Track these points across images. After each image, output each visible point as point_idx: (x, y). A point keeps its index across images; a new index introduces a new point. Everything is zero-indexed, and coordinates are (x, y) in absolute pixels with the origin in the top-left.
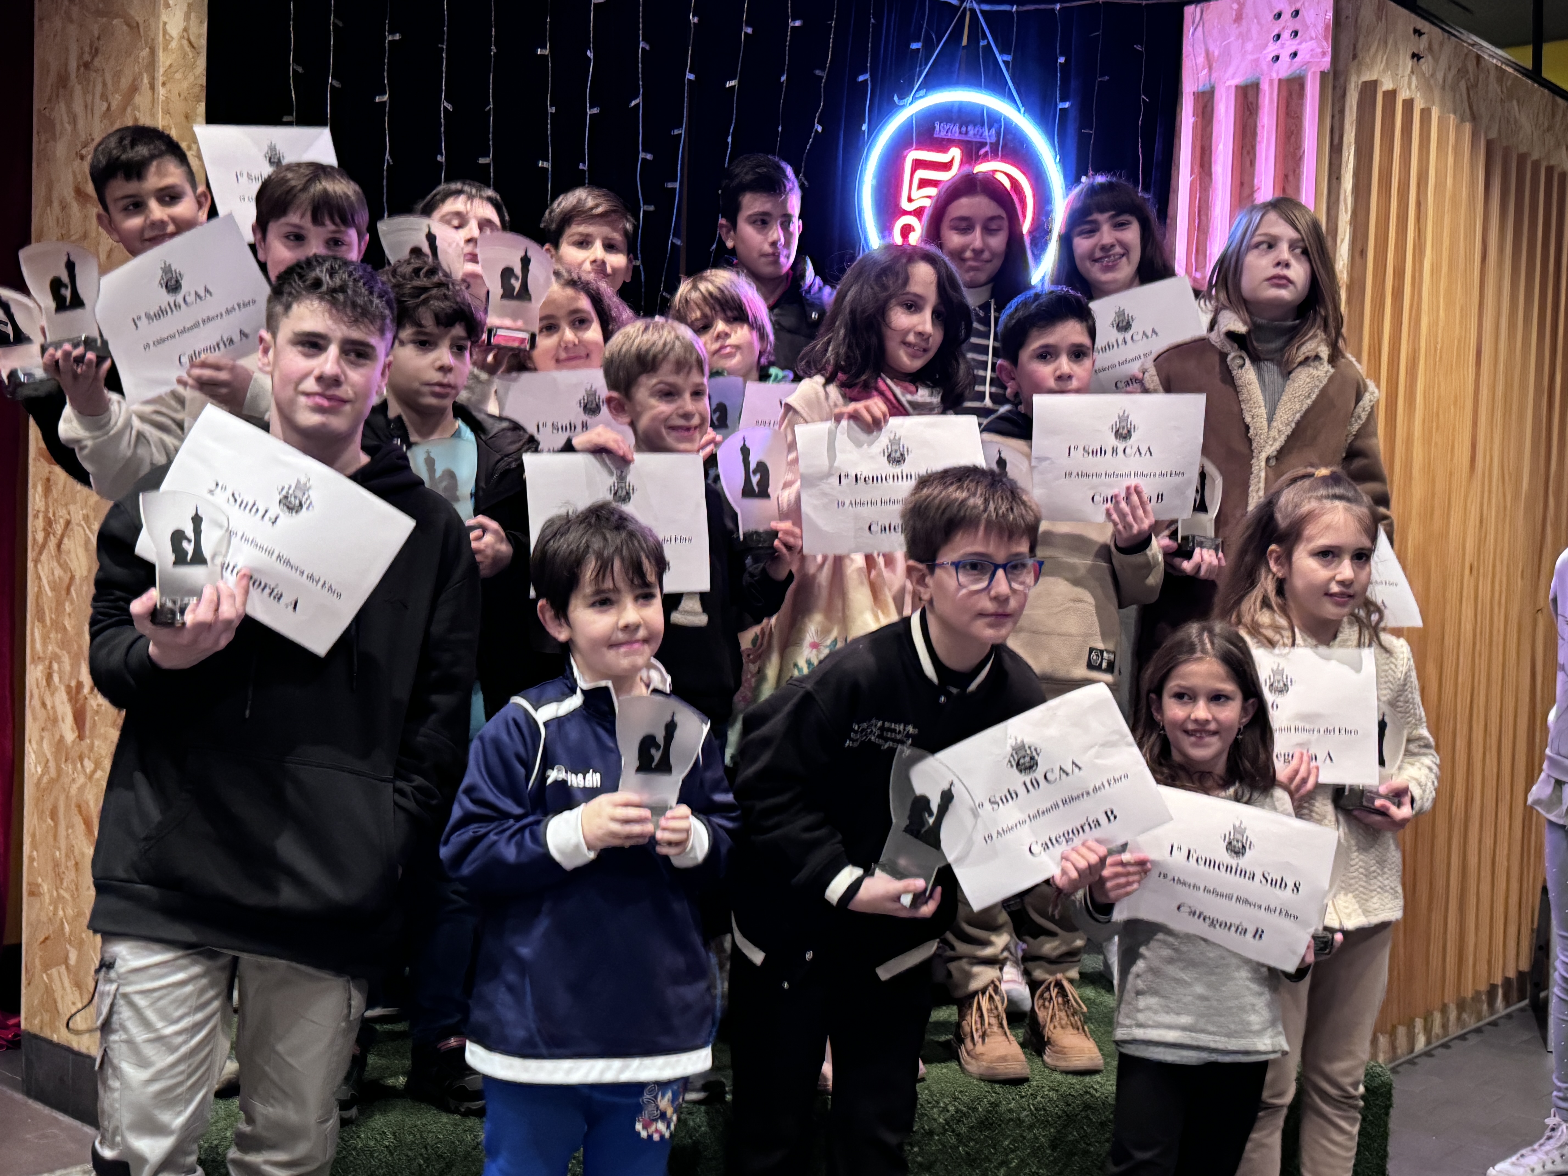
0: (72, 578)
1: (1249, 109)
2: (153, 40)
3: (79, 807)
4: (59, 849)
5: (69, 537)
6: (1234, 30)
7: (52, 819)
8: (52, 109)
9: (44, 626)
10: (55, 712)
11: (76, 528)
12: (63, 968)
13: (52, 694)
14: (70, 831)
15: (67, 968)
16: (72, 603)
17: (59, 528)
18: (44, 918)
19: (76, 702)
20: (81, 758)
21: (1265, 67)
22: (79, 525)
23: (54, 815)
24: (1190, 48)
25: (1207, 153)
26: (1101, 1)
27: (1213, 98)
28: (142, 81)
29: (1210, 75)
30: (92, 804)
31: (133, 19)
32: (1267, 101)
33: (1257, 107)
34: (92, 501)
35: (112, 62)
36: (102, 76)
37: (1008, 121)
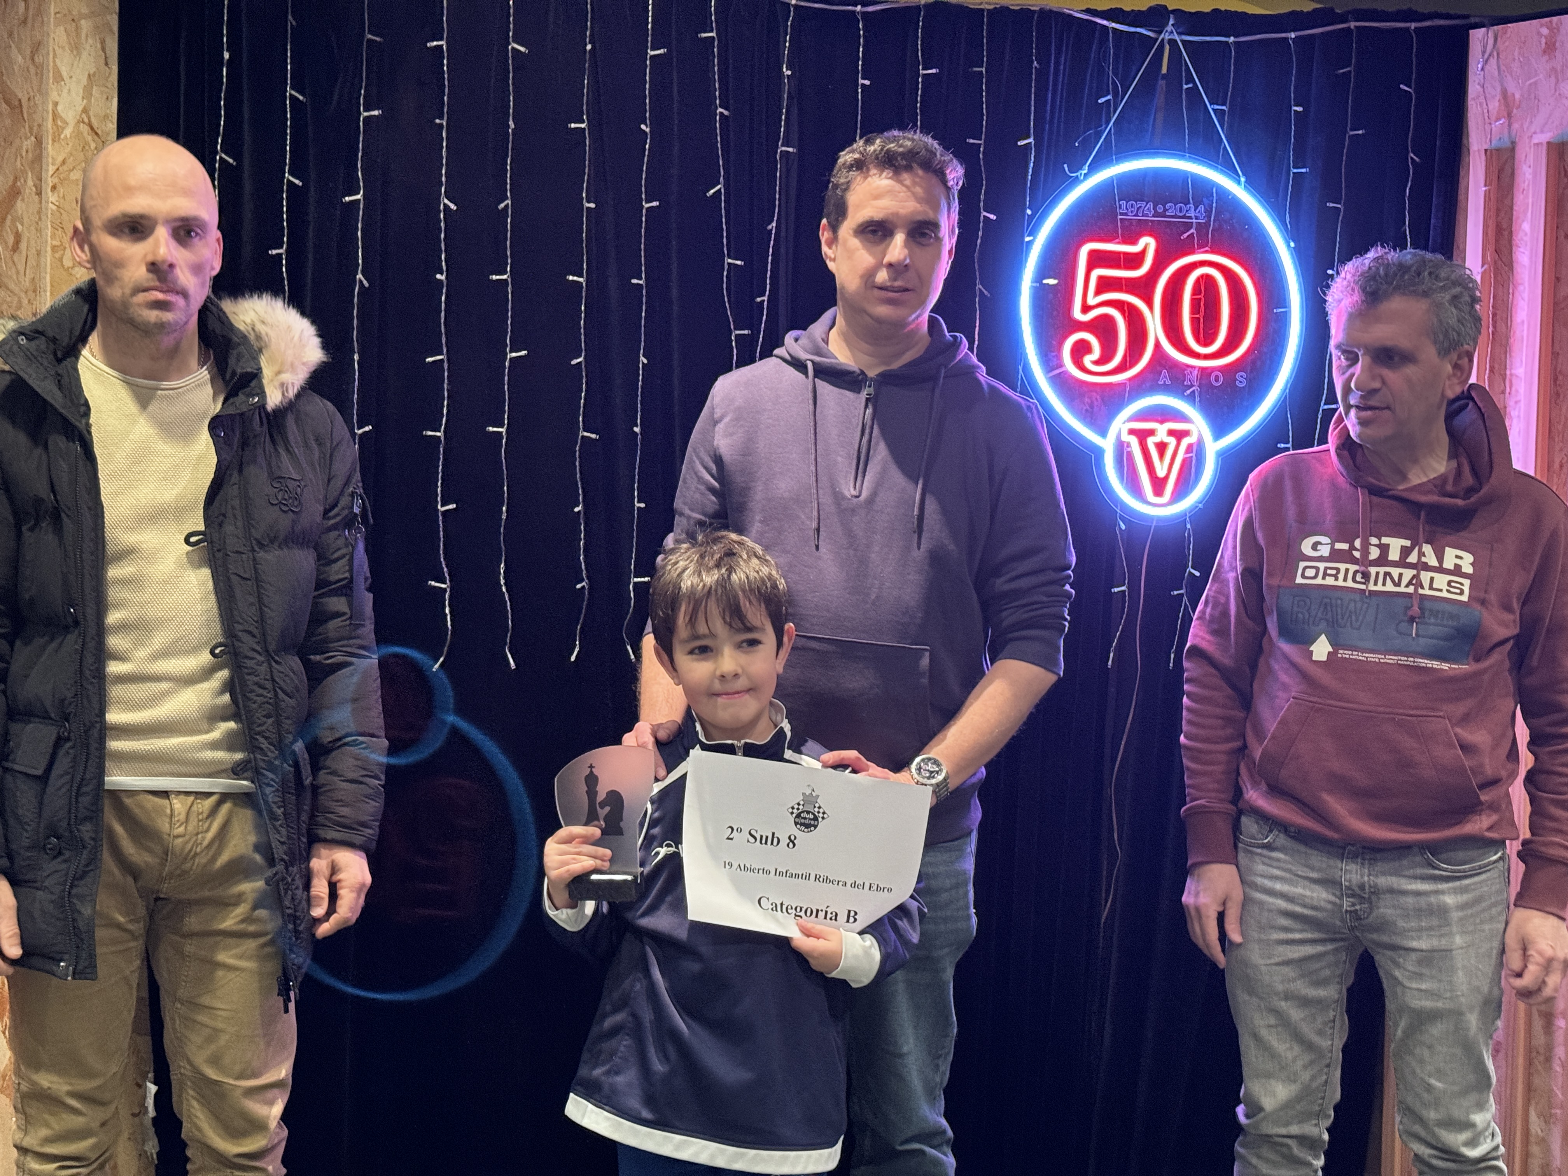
2: (39, 126)
6: (1542, 65)
24: (1478, 87)
25: (1506, 233)
26: (1353, 25)
27: (1513, 158)
28: (25, 181)
29: (1510, 125)
31: (15, 95)
37: (1223, 194)
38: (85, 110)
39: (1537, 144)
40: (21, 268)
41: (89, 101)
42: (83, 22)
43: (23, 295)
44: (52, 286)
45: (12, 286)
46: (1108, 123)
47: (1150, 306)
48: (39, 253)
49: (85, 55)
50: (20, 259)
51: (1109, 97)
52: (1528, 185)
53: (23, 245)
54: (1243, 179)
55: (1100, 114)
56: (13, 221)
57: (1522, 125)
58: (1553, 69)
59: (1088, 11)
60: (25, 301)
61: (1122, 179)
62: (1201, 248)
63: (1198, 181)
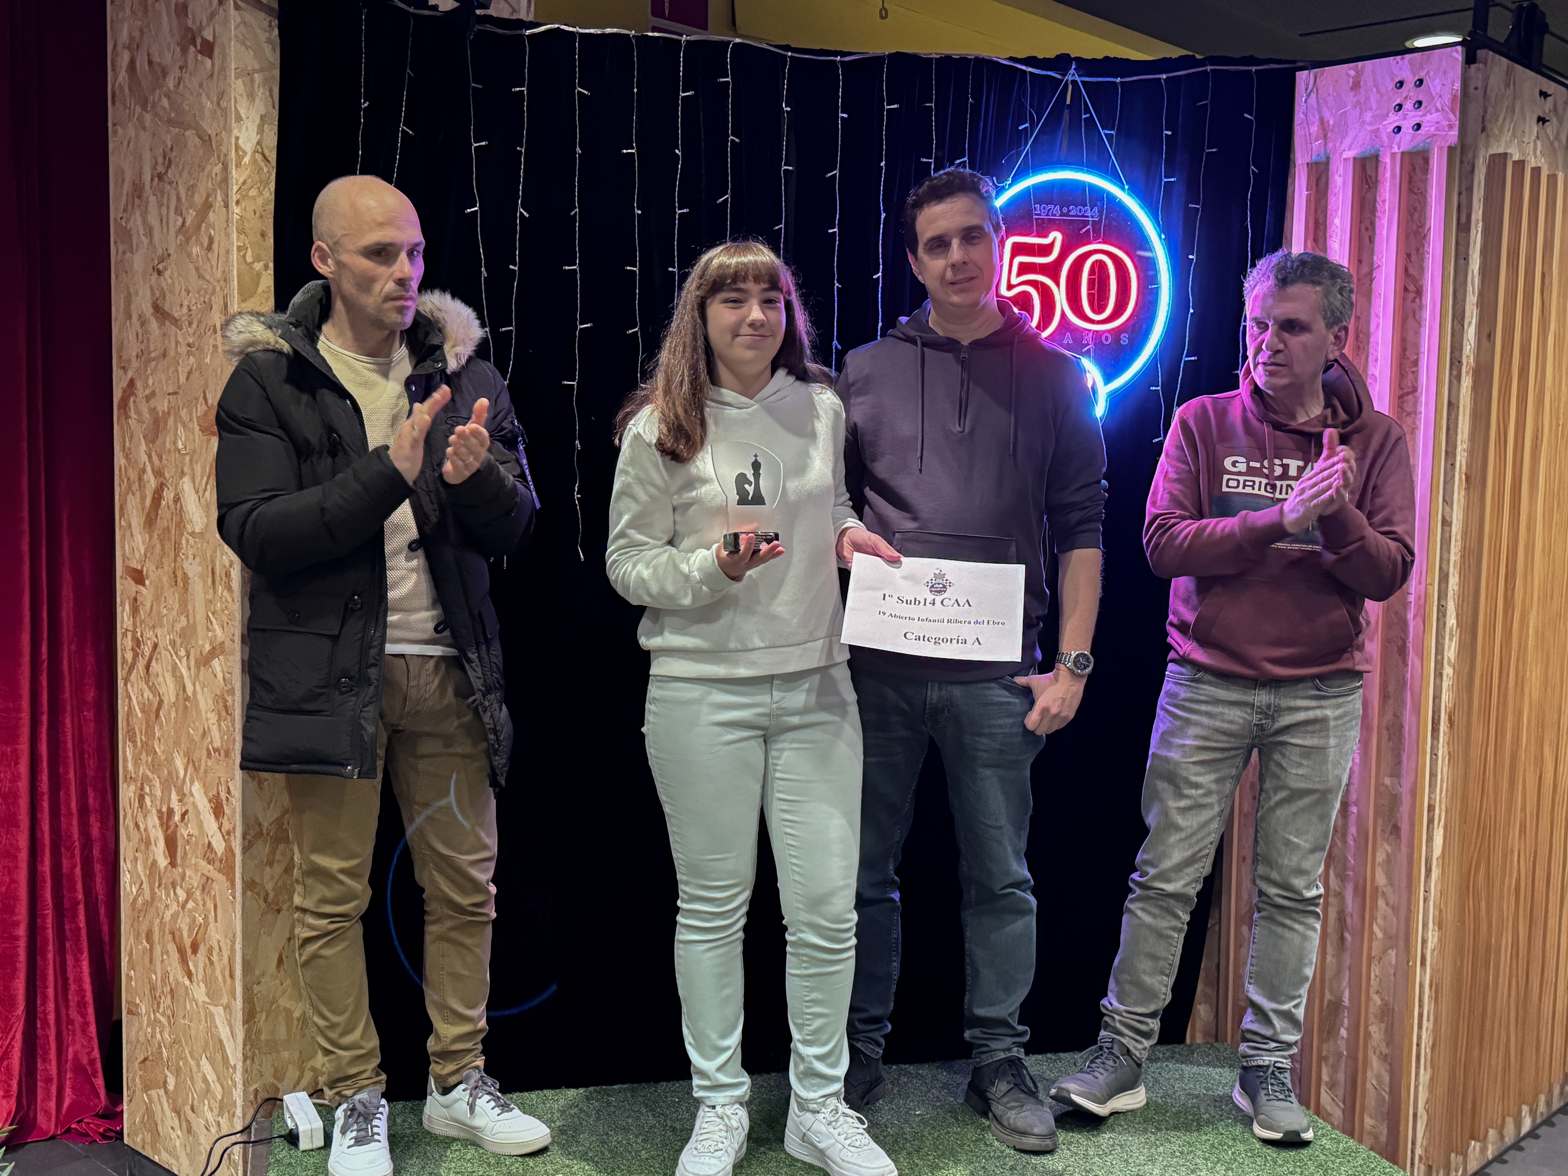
0: (161, 702)
1: (1367, 183)
2: (225, 155)
3: (173, 933)
4: (155, 973)
5: (157, 660)
6: (1350, 98)
7: (148, 942)
8: (128, 220)
9: (135, 747)
10: (148, 836)
11: (164, 652)
12: (162, 1092)
13: (145, 816)
14: (165, 957)
15: (166, 1092)
16: (161, 727)
17: (147, 650)
18: (142, 1039)
19: (168, 828)
20: (174, 885)
21: (1385, 139)
22: (166, 649)
23: (149, 937)
24: (1302, 116)
25: (1322, 227)
26: (1209, 68)
27: (1328, 169)
28: (215, 197)
29: (1325, 145)
30: (185, 934)
31: (205, 131)
32: (1388, 175)
33: (1377, 181)
34: (178, 627)
35: (185, 174)
36: (176, 189)
37: (1111, 198)
38: (259, 143)
39: (1346, 160)
40: (214, 262)
41: (262, 135)
42: (256, 75)
43: (216, 284)
44: (238, 277)
45: (207, 277)
46: (1026, 144)
47: (1058, 284)
48: (228, 252)
49: (257, 101)
50: (213, 256)
51: (1027, 125)
52: (1339, 191)
53: (215, 246)
54: (1126, 187)
55: (1020, 138)
56: (207, 229)
57: (1334, 145)
58: (1358, 101)
59: (1011, 59)
60: (218, 289)
61: (1037, 188)
62: (1096, 240)
63: (1093, 189)
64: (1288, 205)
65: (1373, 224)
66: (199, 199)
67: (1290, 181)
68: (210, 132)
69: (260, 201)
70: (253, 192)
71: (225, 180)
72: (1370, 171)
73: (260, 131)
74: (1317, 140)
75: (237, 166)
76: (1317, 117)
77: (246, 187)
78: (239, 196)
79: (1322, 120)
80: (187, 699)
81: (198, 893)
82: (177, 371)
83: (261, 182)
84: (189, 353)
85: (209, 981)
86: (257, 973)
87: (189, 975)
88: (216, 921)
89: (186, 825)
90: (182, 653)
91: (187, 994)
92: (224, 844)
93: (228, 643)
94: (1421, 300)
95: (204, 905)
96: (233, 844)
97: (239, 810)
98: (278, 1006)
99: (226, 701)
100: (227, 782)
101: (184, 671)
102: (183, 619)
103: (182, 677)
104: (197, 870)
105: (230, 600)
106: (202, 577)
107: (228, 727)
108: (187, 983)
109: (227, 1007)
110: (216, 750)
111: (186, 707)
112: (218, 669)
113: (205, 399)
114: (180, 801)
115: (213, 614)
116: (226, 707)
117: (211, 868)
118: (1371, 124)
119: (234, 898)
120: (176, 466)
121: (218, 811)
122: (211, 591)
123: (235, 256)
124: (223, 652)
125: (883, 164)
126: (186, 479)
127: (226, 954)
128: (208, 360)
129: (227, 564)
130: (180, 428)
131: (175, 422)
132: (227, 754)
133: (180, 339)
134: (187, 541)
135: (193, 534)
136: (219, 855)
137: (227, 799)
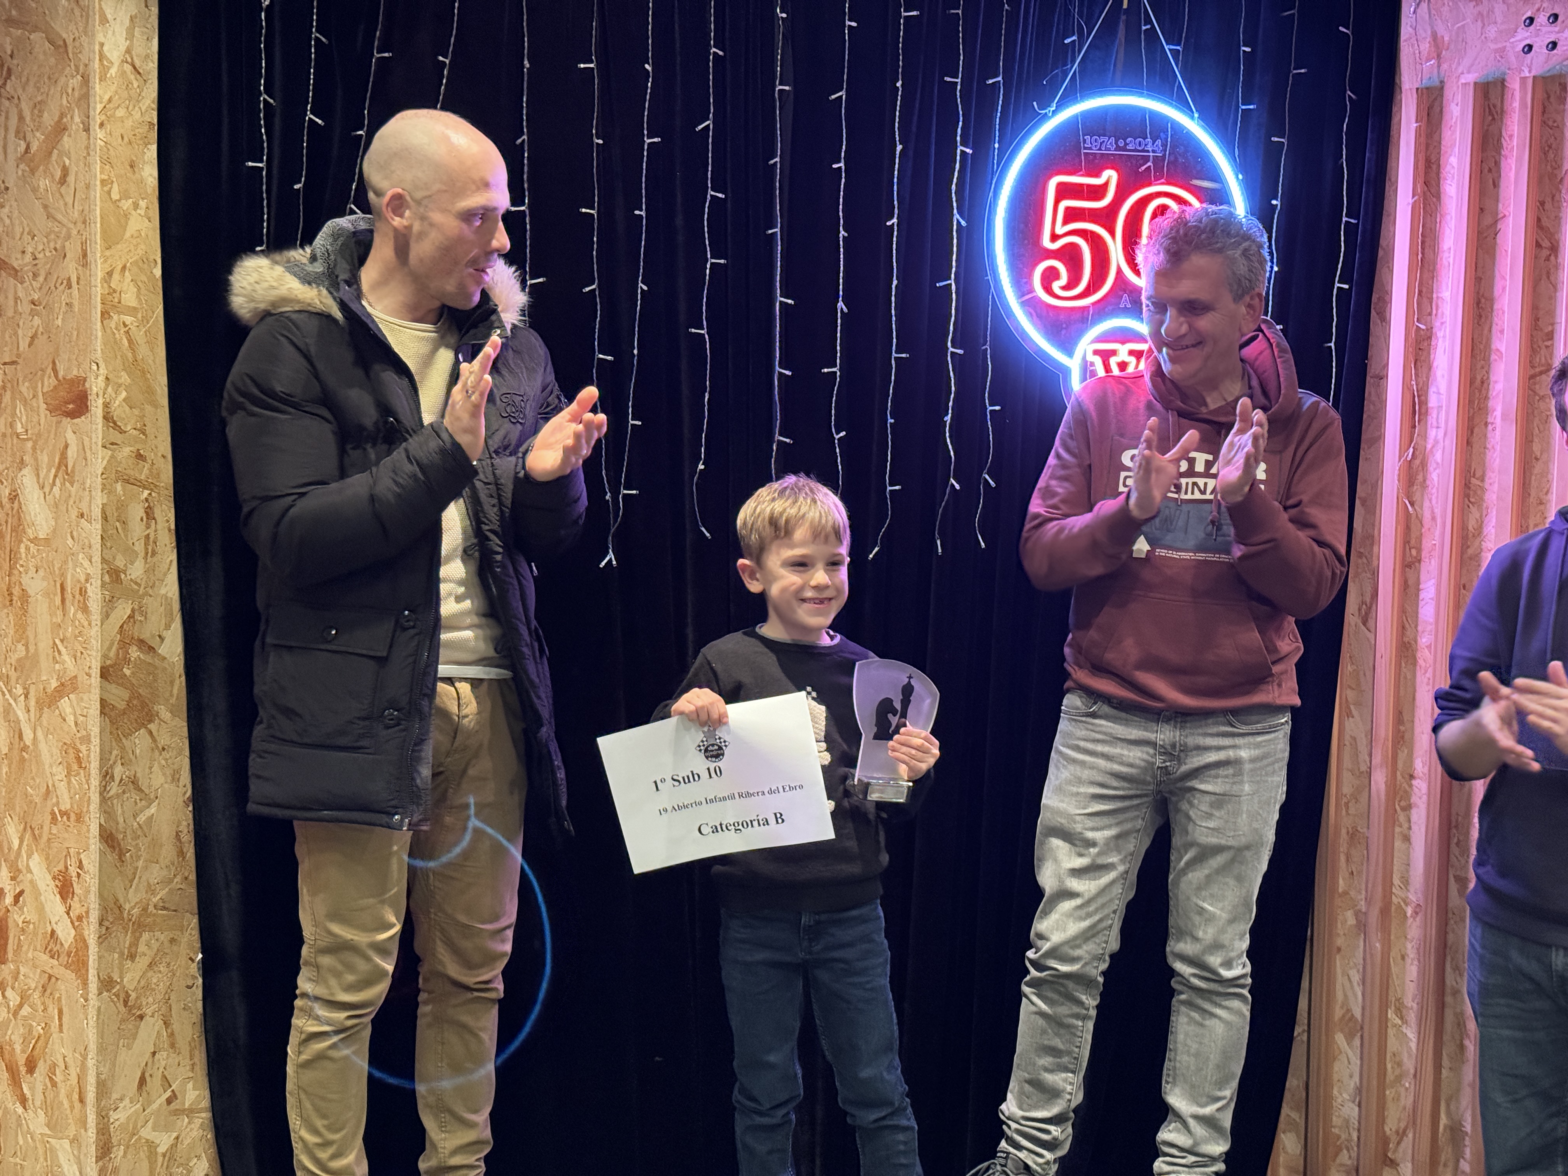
1: (1492, 114)
2: (86, 65)
6: (1469, 9)
21: (1513, 59)
24: (1410, 30)
25: (1434, 167)
27: (1442, 96)
28: (72, 118)
29: (1439, 66)
30: (18, 1048)
31: (61, 37)
32: (1516, 104)
33: (1502, 111)
34: (13, 658)
35: (30, 89)
36: (17, 106)
37: (1178, 129)
38: (128, 51)
39: (1464, 85)
41: (132, 41)
43: (71, 226)
44: (102, 218)
45: (59, 217)
46: (1073, 62)
47: (1112, 234)
48: (88, 187)
50: (67, 192)
51: (1074, 38)
52: (1456, 123)
53: (71, 179)
54: (1196, 115)
55: (1067, 53)
56: (60, 156)
57: (1450, 67)
60: (75, 232)
61: (1087, 116)
62: (1157, 180)
63: (1155, 117)
64: (1393, 140)
65: (1497, 164)
66: (49, 119)
67: (1395, 109)
68: (64, 36)
69: (129, 123)
70: (121, 113)
71: (85, 97)
72: (1494, 99)
73: (130, 35)
74: (1428, 60)
75: (101, 80)
76: (1429, 32)
77: (111, 105)
78: (103, 117)
79: (1434, 36)
80: (24, 749)
81: (36, 995)
82: (16, 334)
83: (130, 99)
84: (33, 313)
85: (49, 1107)
86: (115, 1096)
87: (23, 1101)
88: (61, 1031)
89: (21, 909)
90: (19, 690)
91: (20, 1125)
92: (73, 932)
93: (83, 677)
94: (1556, 257)
95: (45, 1010)
96: (86, 933)
97: (94, 889)
98: (140, 1138)
99: (79, 751)
100: (79, 853)
101: (21, 714)
102: (21, 649)
103: (18, 721)
104: (35, 967)
105: (86, 624)
106: (47, 594)
107: (80, 784)
108: (20, 1110)
109: (75, 1141)
110: (63, 813)
111: (23, 760)
112: (68, 710)
113: (55, 371)
114: (13, 879)
115: (62, 641)
116: (78, 759)
117: (55, 962)
118: (1495, 41)
119: (86, 1000)
120: (13, 455)
121: (65, 890)
122: (59, 613)
123: (98, 192)
124: (75, 689)
125: (899, 84)
126: (25, 471)
127: (74, 1072)
128: (59, 322)
129: (83, 579)
130: (20, 407)
131: (13, 399)
132: (79, 818)
133: (20, 294)
134: (28, 549)
135: (35, 540)
136: (66, 946)
137: (79, 875)
